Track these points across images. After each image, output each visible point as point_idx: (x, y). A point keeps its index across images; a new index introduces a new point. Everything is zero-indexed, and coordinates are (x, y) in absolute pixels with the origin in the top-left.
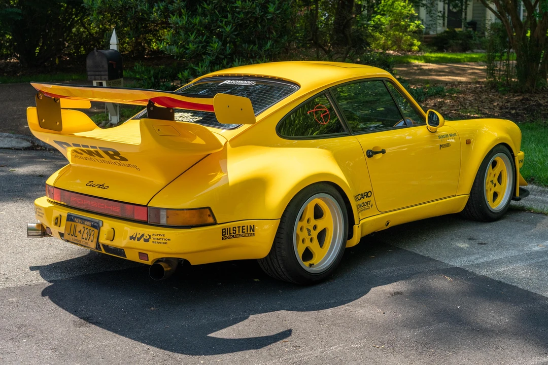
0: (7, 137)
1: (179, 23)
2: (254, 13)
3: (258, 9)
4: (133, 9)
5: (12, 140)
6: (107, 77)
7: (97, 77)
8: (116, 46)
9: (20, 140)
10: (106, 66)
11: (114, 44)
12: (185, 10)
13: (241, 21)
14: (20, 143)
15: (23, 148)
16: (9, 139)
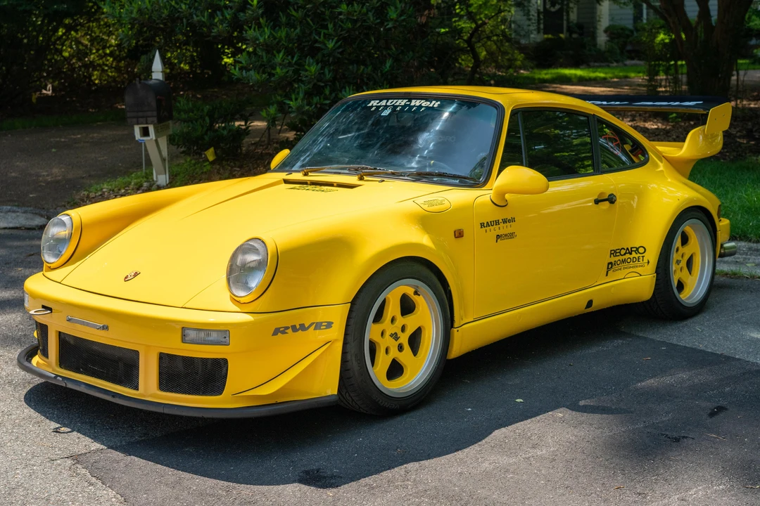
0: (9, 211)
1: (260, 38)
2: (365, 21)
3: (370, 14)
4: (184, 20)
5: (18, 216)
6: (155, 120)
7: (141, 120)
8: (161, 74)
9: (29, 215)
10: (154, 104)
11: (158, 72)
12: (265, 19)
13: (346, 33)
14: (32, 219)
15: (37, 226)
16: (14, 215)
